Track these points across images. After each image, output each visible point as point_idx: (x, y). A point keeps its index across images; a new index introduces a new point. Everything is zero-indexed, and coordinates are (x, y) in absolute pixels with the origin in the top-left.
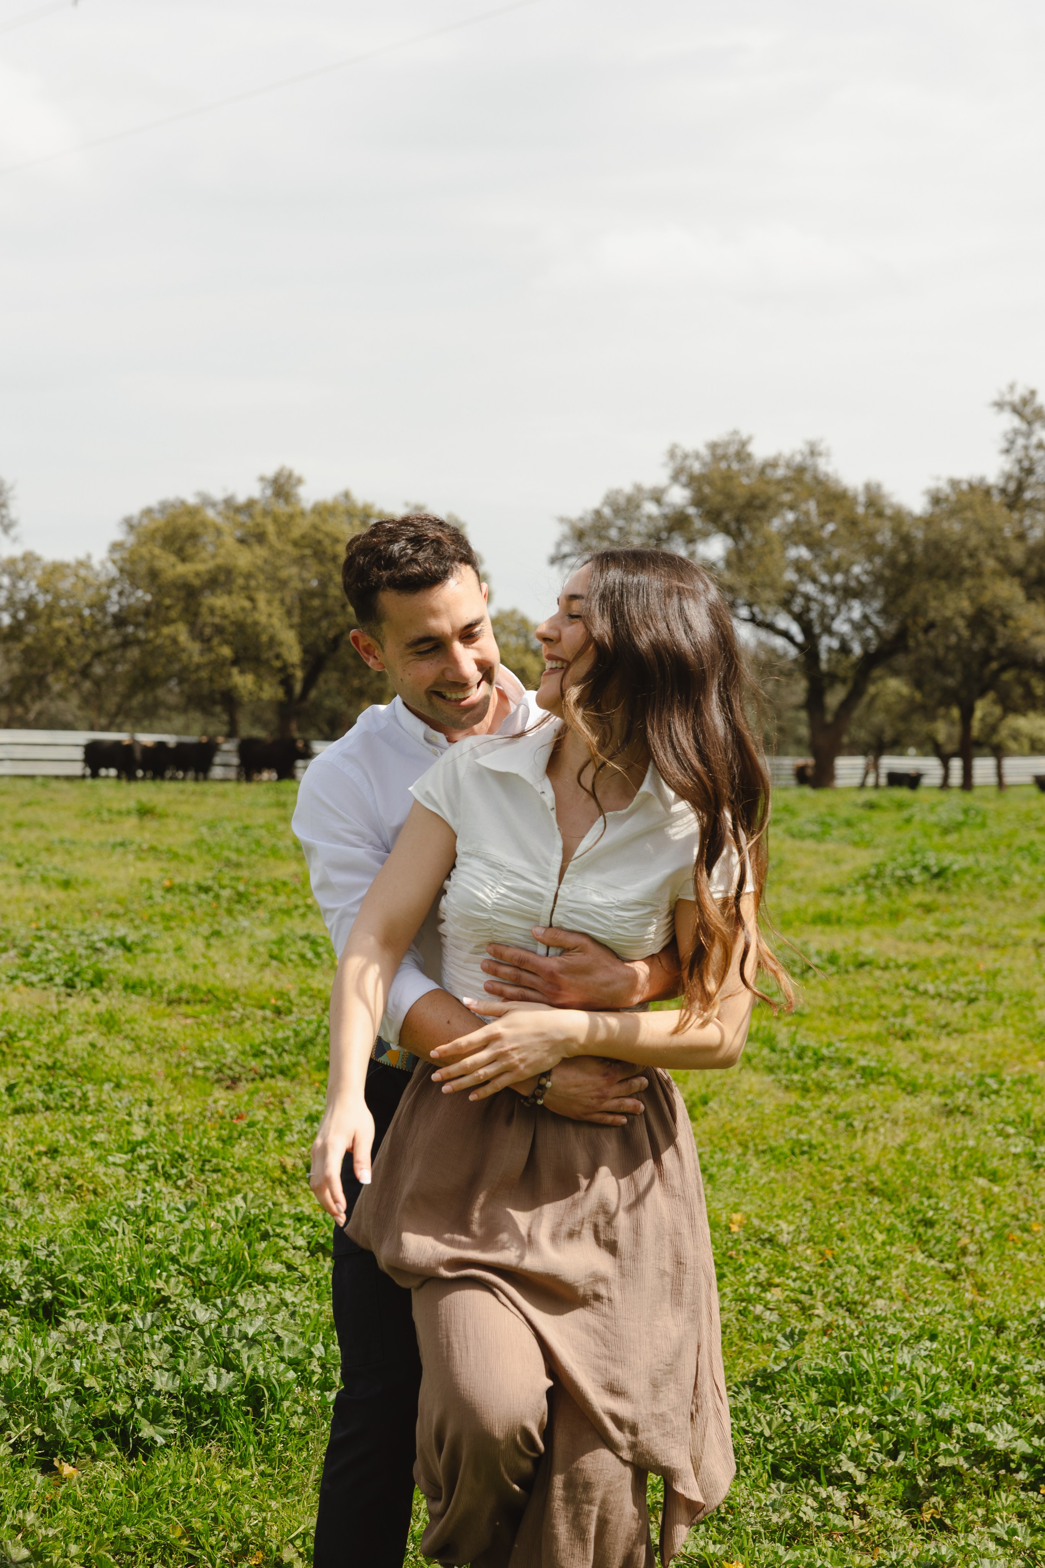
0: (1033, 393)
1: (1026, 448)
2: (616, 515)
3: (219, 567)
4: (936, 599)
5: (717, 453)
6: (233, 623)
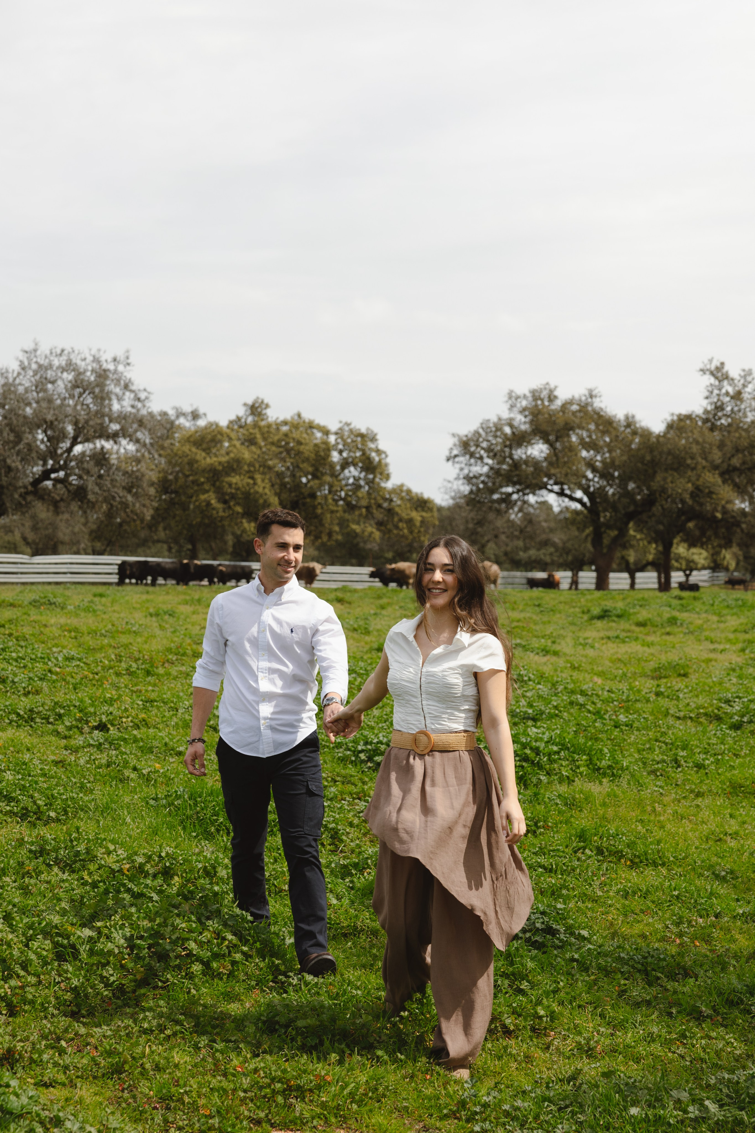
0: (722, 364)
1: (718, 395)
2: (487, 433)
3: (233, 459)
4: (672, 482)
5: (536, 395)
6: (243, 493)
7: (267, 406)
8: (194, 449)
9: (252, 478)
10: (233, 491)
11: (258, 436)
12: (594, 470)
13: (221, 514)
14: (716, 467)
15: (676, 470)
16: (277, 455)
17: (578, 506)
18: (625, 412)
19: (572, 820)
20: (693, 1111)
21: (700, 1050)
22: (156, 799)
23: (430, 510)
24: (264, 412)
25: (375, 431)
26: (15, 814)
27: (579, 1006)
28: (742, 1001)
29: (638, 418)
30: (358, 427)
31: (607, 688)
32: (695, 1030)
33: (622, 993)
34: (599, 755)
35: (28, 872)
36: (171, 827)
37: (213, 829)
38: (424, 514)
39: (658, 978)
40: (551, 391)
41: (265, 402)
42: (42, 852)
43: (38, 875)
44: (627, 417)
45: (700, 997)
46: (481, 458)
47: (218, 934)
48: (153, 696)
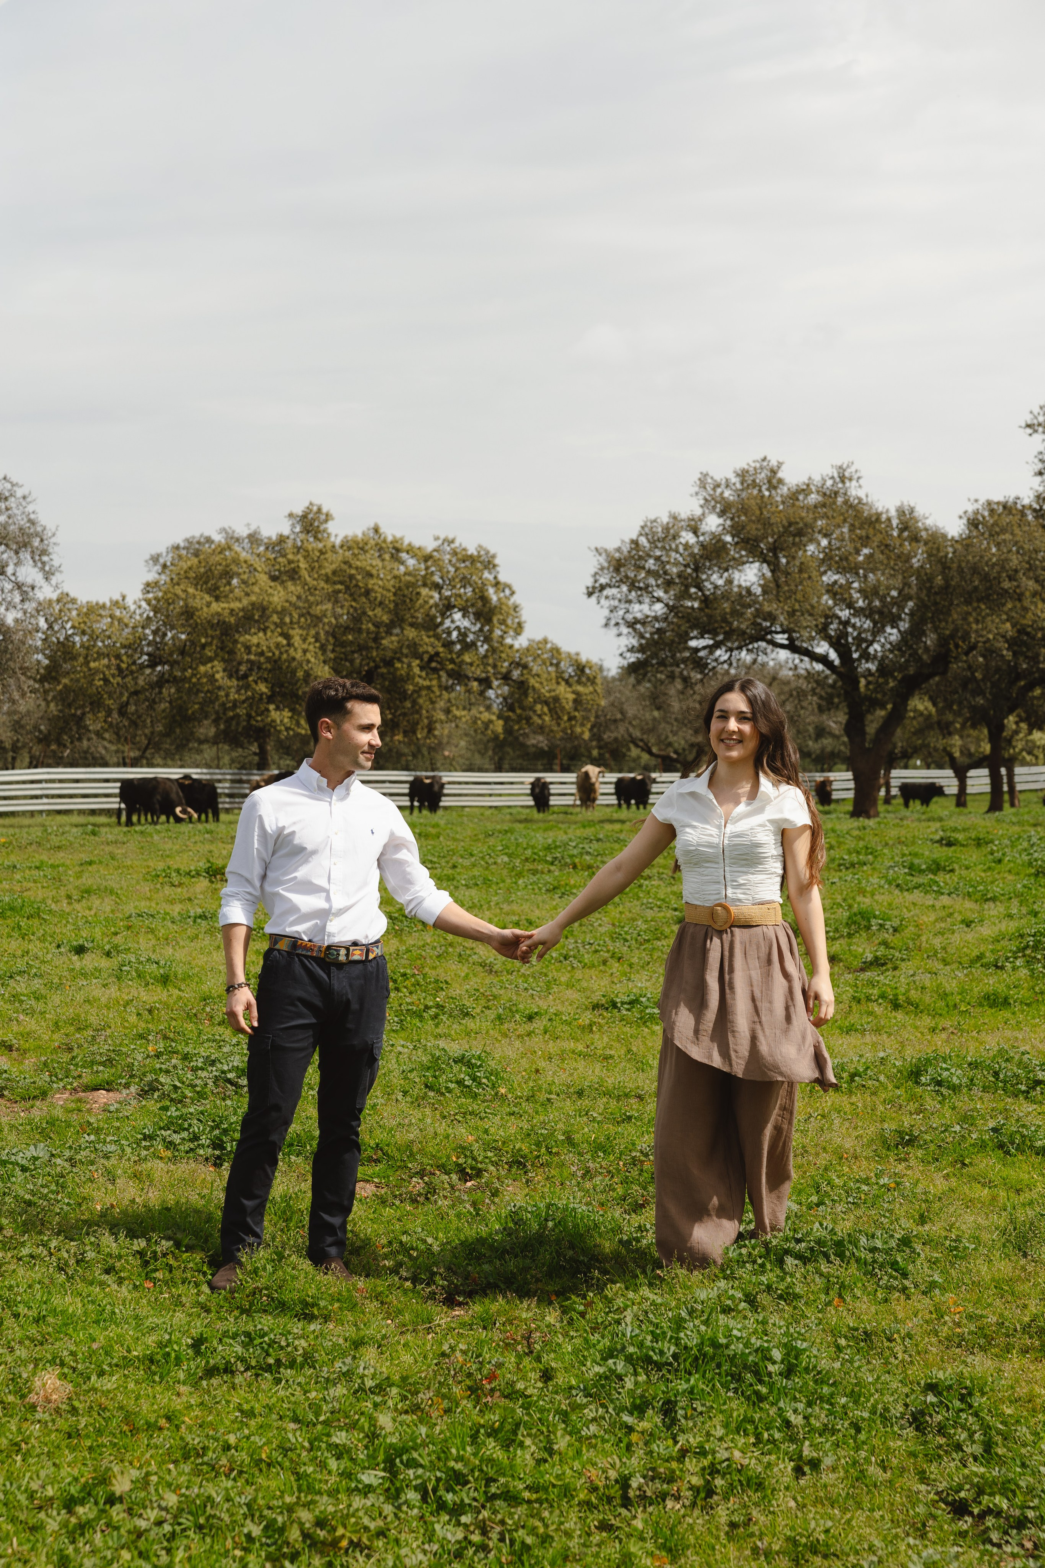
2: (653, 544)
3: (253, 604)
4: (977, 622)
5: (747, 480)
6: (268, 659)
7: (328, 517)
8: (191, 590)
9: (287, 637)
10: (252, 657)
11: (303, 565)
13: (233, 696)
15: (986, 598)
16: (333, 597)
17: (819, 667)
18: (898, 504)
23: (592, 681)
24: (322, 528)
25: (492, 552)
29: (920, 511)
30: (464, 545)
38: (580, 688)
40: (774, 472)
41: (324, 510)
44: (901, 512)
46: (648, 589)
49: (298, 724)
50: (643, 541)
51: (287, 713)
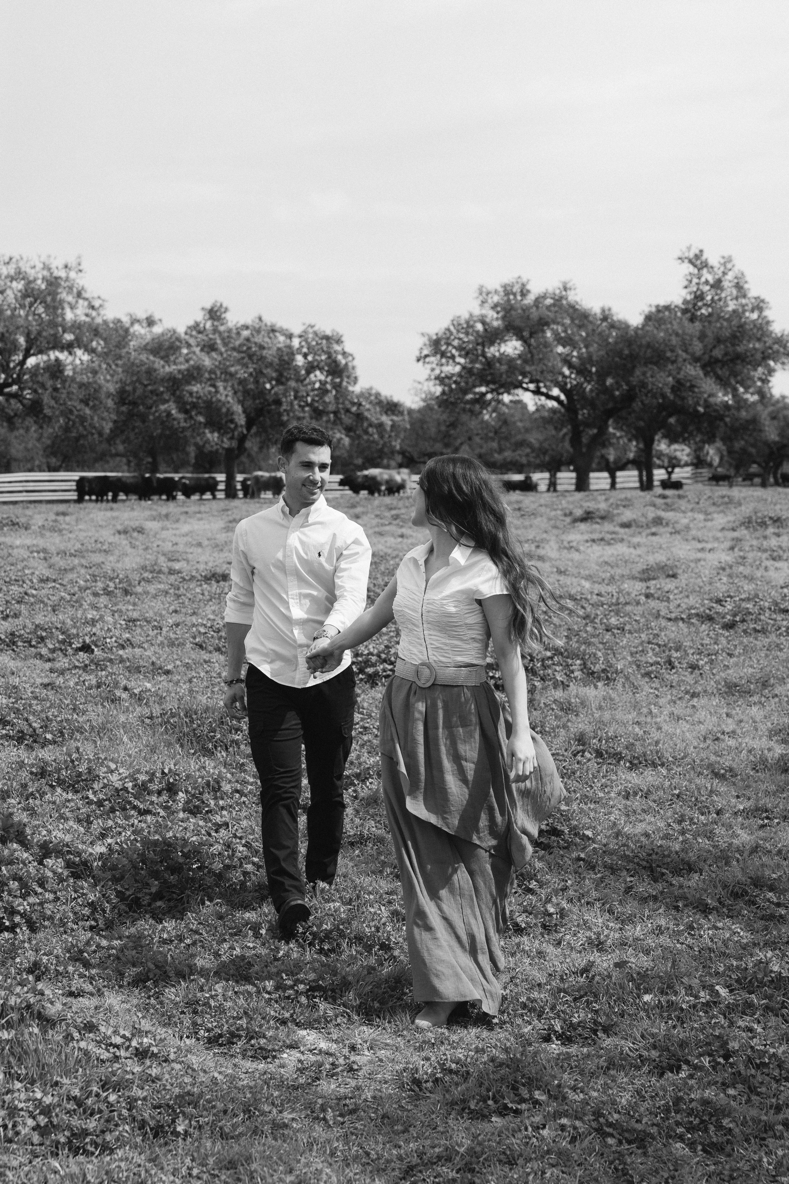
0: (701, 251)
1: (698, 284)
2: (458, 331)
3: (193, 366)
4: (652, 377)
5: (507, 290)
6: (204, 402)
7: (226, 310)
8: (151, 358)
9: (214, 386)
10: (194, 400)
11: (219, 341)
12: (571, 366)
13: (183, 424)
14: (696, 360)
15: (656, 364)
16: (239, 361)
17: (554, 404)
18: (601, 305)
19: (569, 724)
20: (704, 996)
21: (708, 941)
22: (151, 718)
23: (401, 413)
24: (223, 316)
25: (341, 333)
26: (11, 738)
27: (588, 903)
28: (747, 892)
29: (614, 310)
30: (323, 329)
31: (596, 592)
32: (702, 921)
33: (628, 890)
34: (592, 659)
35: (32, 794)
36: (169, 745)
37: (210, 746)
38: (395, 418)
39: (663, 874)
40: (523, 285)
41: (224, 305)
42: (43, 773)
43: (41, 797)
45: (706, 891)
46: (453, 357)
47: (229, 847)
48: (135, 615)
49: (222, 441)
50: (452, 328)
51: (216, 435)
